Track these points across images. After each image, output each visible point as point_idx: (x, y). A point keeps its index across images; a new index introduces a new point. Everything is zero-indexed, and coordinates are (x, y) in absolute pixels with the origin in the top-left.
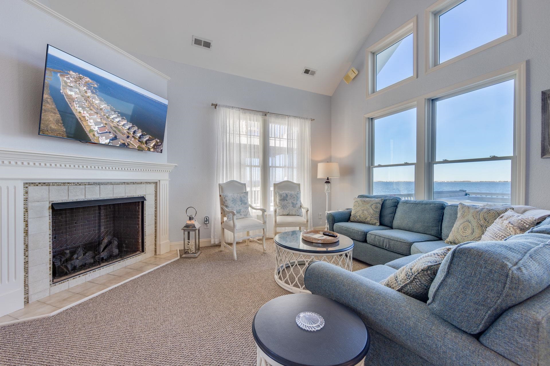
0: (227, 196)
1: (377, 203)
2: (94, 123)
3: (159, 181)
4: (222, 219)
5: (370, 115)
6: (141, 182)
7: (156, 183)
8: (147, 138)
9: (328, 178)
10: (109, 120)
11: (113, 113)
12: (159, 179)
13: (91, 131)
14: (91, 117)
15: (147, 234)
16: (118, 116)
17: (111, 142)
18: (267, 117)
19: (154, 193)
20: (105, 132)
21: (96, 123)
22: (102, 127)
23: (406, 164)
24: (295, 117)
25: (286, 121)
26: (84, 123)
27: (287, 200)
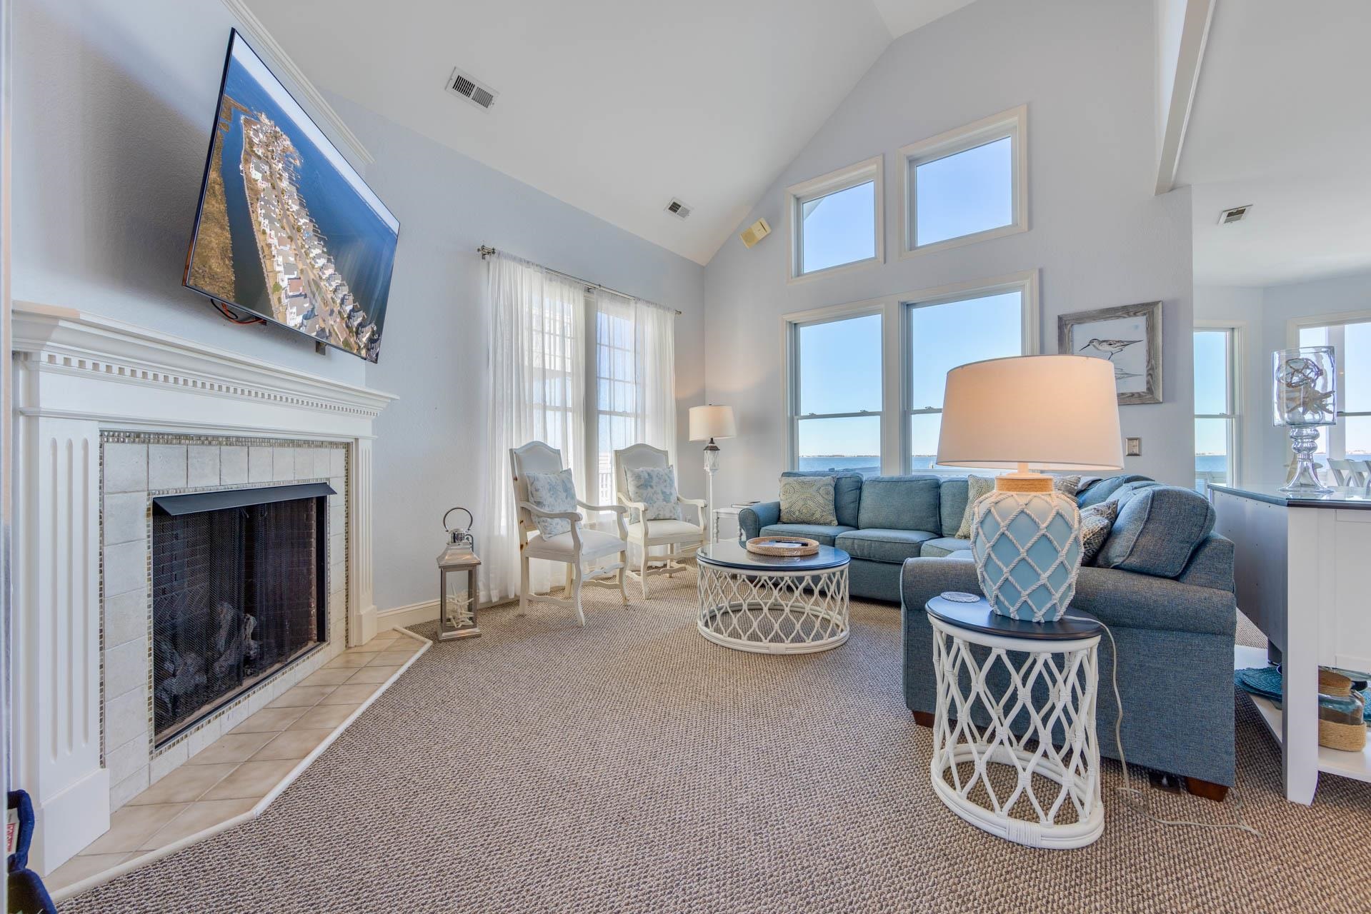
0: (538, 480)
1: (827, 485)
2: (284, 267)
3: (357, 440)
4: (523, 535)
5: (794, 318)
6: (322, 442)
7: (347, 446)
8: (360, 320)
9: (712, 439)
10: (308, 261)
11: (316, 243)
12: (356, 434)
13: (277, 287)
14: (282, 247)
15: (332, 591)
16: (323, 251)
17: (305, 321)
18: (594, 297)
19: (343, 473)
20: (298, 293)
21: (289, 268)
22: (295, 278)
23: (864, 414)
24: (648, 302)
25: (630, 311)
26: (267, 262)
27: (651, 487)
